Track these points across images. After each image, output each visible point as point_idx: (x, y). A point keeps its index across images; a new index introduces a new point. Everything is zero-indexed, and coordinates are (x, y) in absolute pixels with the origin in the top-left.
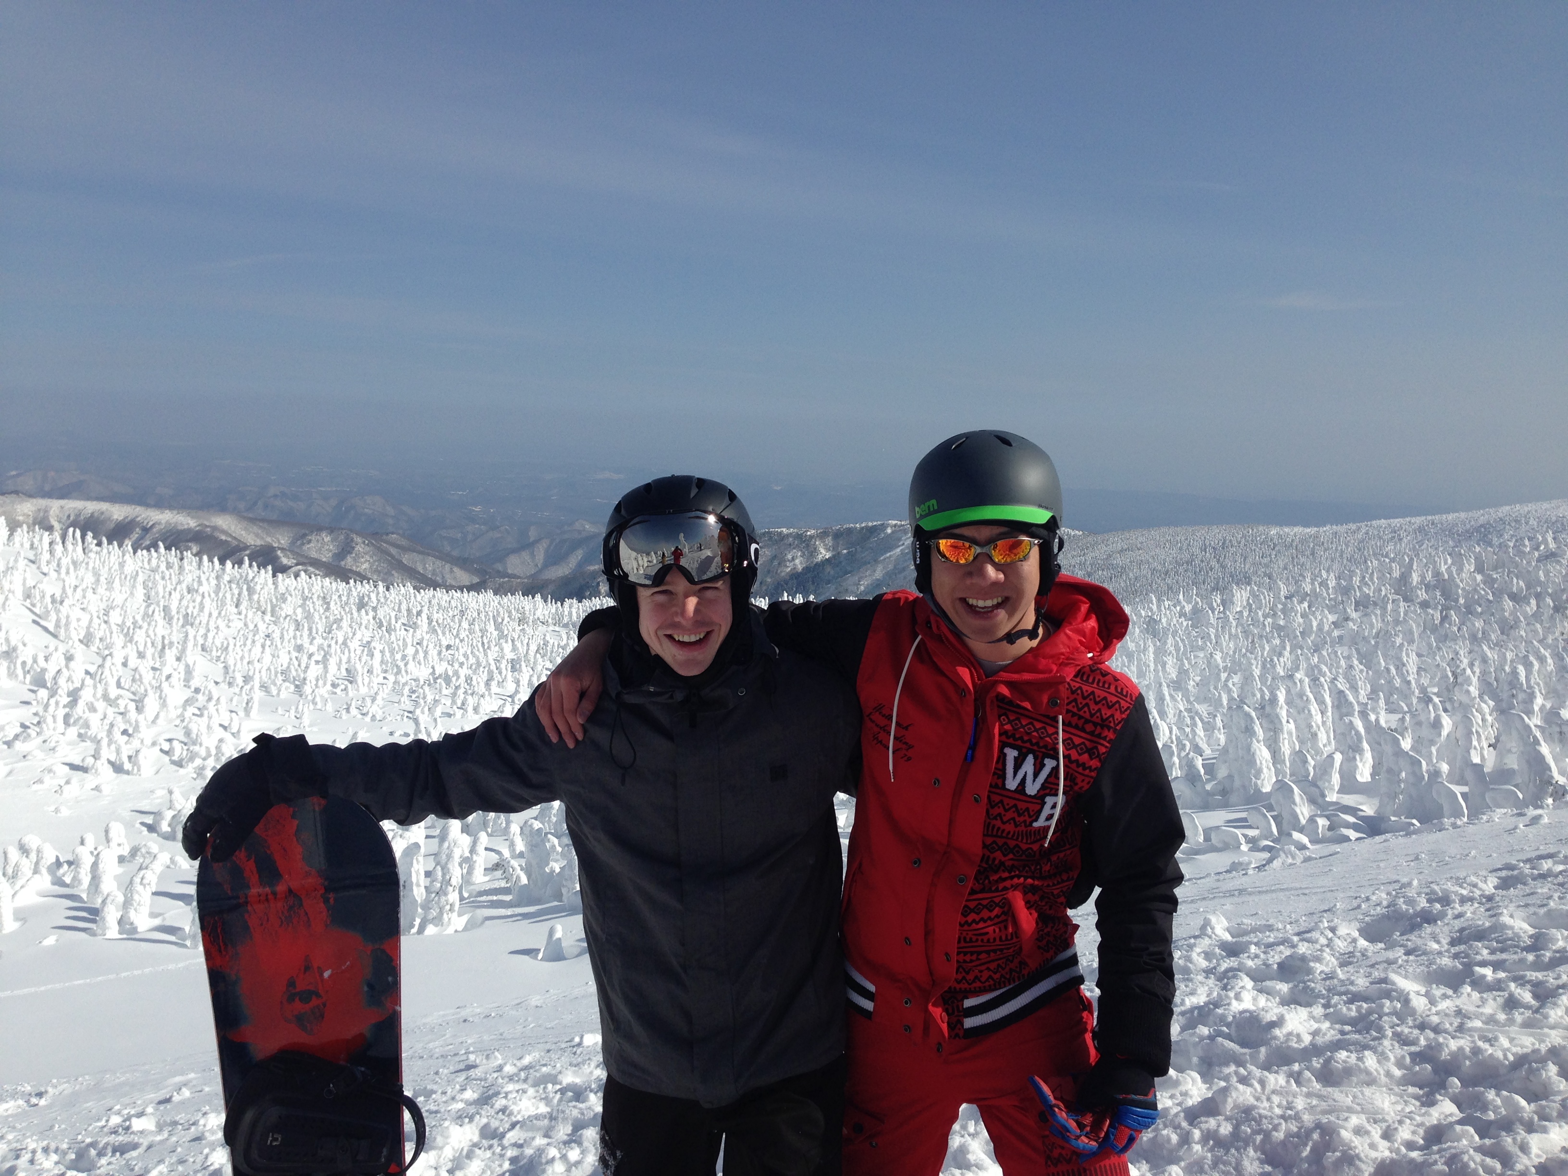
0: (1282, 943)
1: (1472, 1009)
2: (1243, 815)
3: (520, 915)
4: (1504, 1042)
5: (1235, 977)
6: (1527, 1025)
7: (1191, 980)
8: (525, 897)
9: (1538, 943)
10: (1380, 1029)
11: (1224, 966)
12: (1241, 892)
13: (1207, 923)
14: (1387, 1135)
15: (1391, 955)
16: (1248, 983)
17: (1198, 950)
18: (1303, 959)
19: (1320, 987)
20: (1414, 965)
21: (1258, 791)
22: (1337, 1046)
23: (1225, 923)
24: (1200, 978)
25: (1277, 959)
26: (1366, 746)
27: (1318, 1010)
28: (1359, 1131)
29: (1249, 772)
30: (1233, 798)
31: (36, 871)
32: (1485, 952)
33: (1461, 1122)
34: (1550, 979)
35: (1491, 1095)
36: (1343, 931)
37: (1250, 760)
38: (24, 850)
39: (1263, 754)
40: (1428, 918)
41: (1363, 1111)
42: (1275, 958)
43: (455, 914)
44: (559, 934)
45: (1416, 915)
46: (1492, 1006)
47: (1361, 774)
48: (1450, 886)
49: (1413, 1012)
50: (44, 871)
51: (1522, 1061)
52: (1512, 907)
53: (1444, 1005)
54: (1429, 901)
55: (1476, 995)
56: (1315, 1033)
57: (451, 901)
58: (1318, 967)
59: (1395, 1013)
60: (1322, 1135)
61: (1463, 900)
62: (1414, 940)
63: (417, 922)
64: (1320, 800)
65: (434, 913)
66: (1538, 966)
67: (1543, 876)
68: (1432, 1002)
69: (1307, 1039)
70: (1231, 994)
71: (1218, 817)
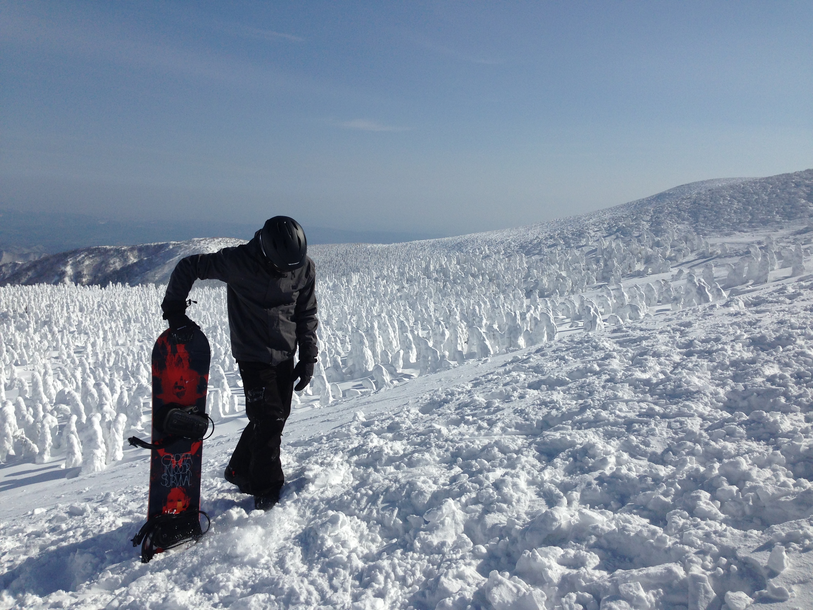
0: (388, 419)
1: (465, 431)
2: (360, 383)
4: (478, 442)
5: (369, 434)
6: (486, 435)
7: (350, 438)
9: (488, 405)
10: (430, 444)
11: (365, 430)
12: (368, 402)
13: (356, 415)
14: (435, 483)
15: (432, 417)
16: (374, 436)
17: (352, 427)
18: (398, 423)
19: (405, 433)
20: (442, 420)
21: (366, 371)
22: (413, 452)
23: (364, 415)
24: (355, 437)
25: (387, 425)
26: (413, 346)
27: (405, 442)
28: (424, 482)
29: (362, 362)
30: (356, 375)
32: (469, 411)
33: (462, 473)
34: (494, 417)
35: (474, 462)
36: (413, 411)
37: (363, 356)
39: (368, 353)
40: (446, 401)
41: (425, 475)
45: (441, 401)
46: (472, 429)
47: (412, 359)
48: (454, 389)
49: (442, 436)
51: (485, 448)
52: (478, 393)
53: (454, 432)
54: (446, 395)
55: (466, 426)
56: (404, 450)
58: (404, 426)
59: (436, 437)
60: (410, 486)
61: (459, 393)
62: (441, 410)
64: (394, 373)
66: (488, 413)
67: (489, 381)
68: (450, 431)
69: (402, 452)
70: (369, 440)
71: (349, 385)
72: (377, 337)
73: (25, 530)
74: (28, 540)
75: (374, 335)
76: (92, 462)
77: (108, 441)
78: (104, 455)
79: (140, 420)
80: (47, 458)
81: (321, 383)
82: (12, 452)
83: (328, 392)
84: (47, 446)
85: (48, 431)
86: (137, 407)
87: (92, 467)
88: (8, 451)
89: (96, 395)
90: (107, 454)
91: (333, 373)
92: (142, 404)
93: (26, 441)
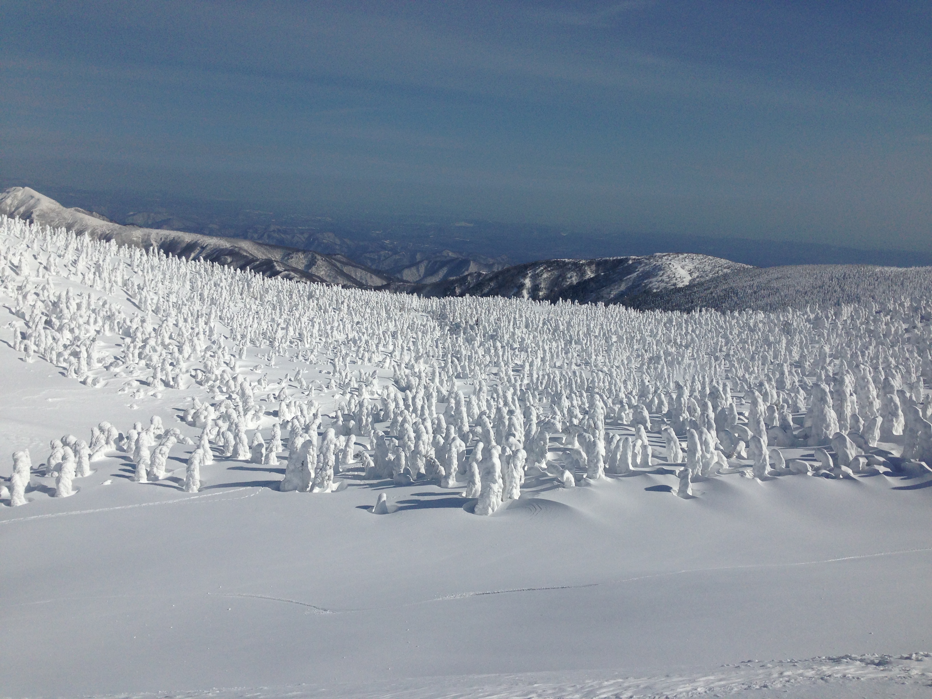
2: (812, 452)
3: (368, 484)
8: (373, 474)
21: (827, 437)
26: (900, 412)
29: (822, 426)
30: (810, 441)
31: (107, 443)
37: (822, 418)
38: (102, 430)
39: (832, 415)
43: (331, 482)
44: (384, 498)
47: (896, 431)
50: (112, 443)
57: (329, 474)
63: (311, 483)
64: (864, 446)
65: (319, 480)
71: (797, 453)
72: (848, 395)
75: (844, 392)
76: (488, 497)
77: (506, 477)
78: (501, 490)
79: (545, 458)
80: (452, 482)
81: (757, 447)
82: (423, 471)
83: (765, 460)
84: (452, 470)
85: (455, 455)
86: (542, 442)
87: (488, 501)
88: (419, 469)
90: (504, 490)
91: (780, 435)
92: (548, 441)
93: (434, 462)
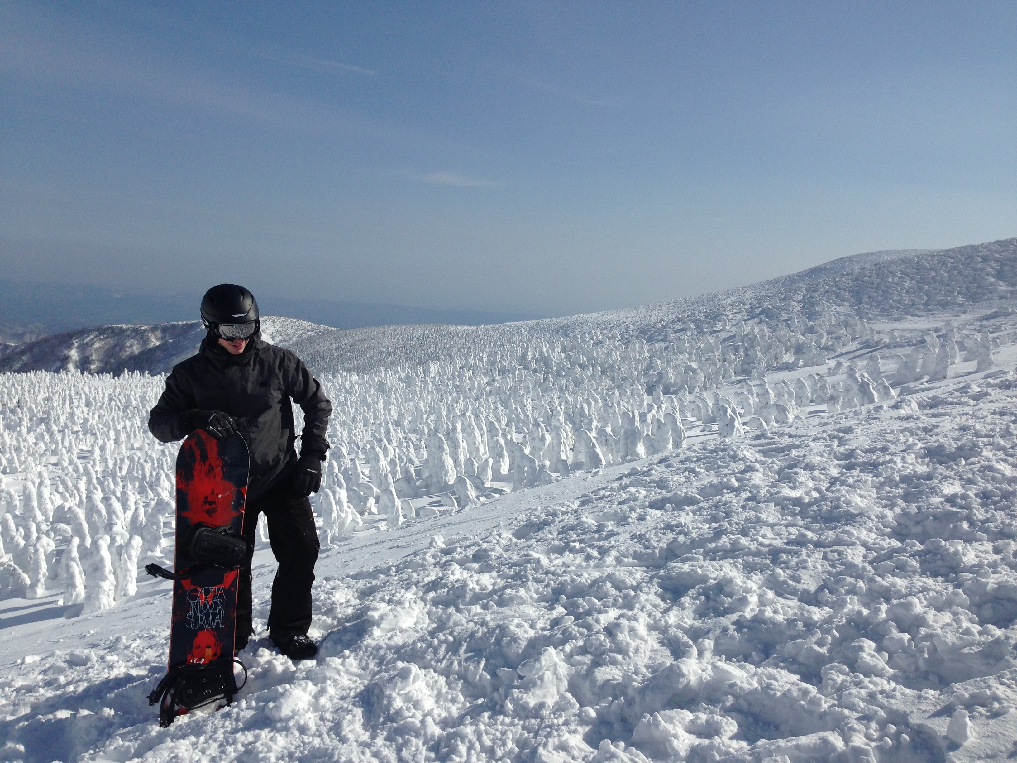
0: (473, 544)
1: (570, 562)
2: (438, 499)
4: (586, 575)
5: (450, 564)
6: (596, 566)
7: (426, 569)
9: (600, 528)
10: (526, 577)
11: (444, 559)
12: (449, 524)
13: (433, 540)
14: (532, 626)
15: (529, 543)
16: (456, 566)
17: (428, 555)
18: (485, 550)
19: (494, 563)
20: (542, 547)
21: (446, 484)
22: (505, 588)
23: (443, 540)
24: (431, 568)
26: (505, 453)
27: (494, 574)
28: (519, 626)
29: (441, 473)
30: (433, 489)
32: (575, 536)
33: (566, 614)
34: (606, 544)
35: (581, 601)
36: (504, 535)
37: (441, 465)
39: (449, 461)
40: (546, 523)
41: (520, 616)
42: (471, 552)
45: (541, 523)
46: (579, 559)
47: (504, 470)
48: (557, 507)
49: (542, 567)
51: (595, 582)
52: (587, 514)
53: (556, 562)
54: (547, 516)
55: (571, 555)
56: (494, 585)
58: (493, 554)
59: (533, 568)
60: (500, 631)
61: (563, 513)
62: (540, 534)
64: (481, 487)
66: (600, 539)
67: (601, 498)
68: (551, 561)
69: (490, 588)
70: (449, 572)
71: (424, 501)
72: (461, 441)
73: (13, 683)
74: (17, 696)
75: (457, 439)
76: (97, 598)
77: (119, 571)
78: (113, 588)
79: (159, 544)
80: (40, 591)
81: (389, 499)
83: (397, 511)
84: (41, 576)
85: (42, 557)
86: (155, 527)
87: (97, 604)
89: (104, 512)
90: (116, 587)
91: (404, 486)
92: (162, 524)
93: (15, 569)
